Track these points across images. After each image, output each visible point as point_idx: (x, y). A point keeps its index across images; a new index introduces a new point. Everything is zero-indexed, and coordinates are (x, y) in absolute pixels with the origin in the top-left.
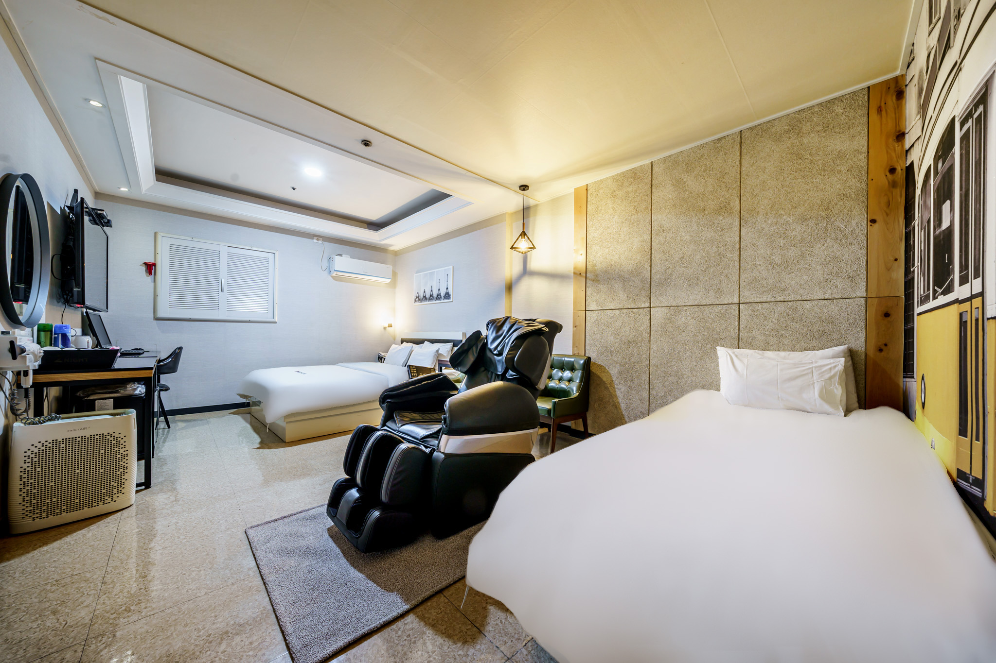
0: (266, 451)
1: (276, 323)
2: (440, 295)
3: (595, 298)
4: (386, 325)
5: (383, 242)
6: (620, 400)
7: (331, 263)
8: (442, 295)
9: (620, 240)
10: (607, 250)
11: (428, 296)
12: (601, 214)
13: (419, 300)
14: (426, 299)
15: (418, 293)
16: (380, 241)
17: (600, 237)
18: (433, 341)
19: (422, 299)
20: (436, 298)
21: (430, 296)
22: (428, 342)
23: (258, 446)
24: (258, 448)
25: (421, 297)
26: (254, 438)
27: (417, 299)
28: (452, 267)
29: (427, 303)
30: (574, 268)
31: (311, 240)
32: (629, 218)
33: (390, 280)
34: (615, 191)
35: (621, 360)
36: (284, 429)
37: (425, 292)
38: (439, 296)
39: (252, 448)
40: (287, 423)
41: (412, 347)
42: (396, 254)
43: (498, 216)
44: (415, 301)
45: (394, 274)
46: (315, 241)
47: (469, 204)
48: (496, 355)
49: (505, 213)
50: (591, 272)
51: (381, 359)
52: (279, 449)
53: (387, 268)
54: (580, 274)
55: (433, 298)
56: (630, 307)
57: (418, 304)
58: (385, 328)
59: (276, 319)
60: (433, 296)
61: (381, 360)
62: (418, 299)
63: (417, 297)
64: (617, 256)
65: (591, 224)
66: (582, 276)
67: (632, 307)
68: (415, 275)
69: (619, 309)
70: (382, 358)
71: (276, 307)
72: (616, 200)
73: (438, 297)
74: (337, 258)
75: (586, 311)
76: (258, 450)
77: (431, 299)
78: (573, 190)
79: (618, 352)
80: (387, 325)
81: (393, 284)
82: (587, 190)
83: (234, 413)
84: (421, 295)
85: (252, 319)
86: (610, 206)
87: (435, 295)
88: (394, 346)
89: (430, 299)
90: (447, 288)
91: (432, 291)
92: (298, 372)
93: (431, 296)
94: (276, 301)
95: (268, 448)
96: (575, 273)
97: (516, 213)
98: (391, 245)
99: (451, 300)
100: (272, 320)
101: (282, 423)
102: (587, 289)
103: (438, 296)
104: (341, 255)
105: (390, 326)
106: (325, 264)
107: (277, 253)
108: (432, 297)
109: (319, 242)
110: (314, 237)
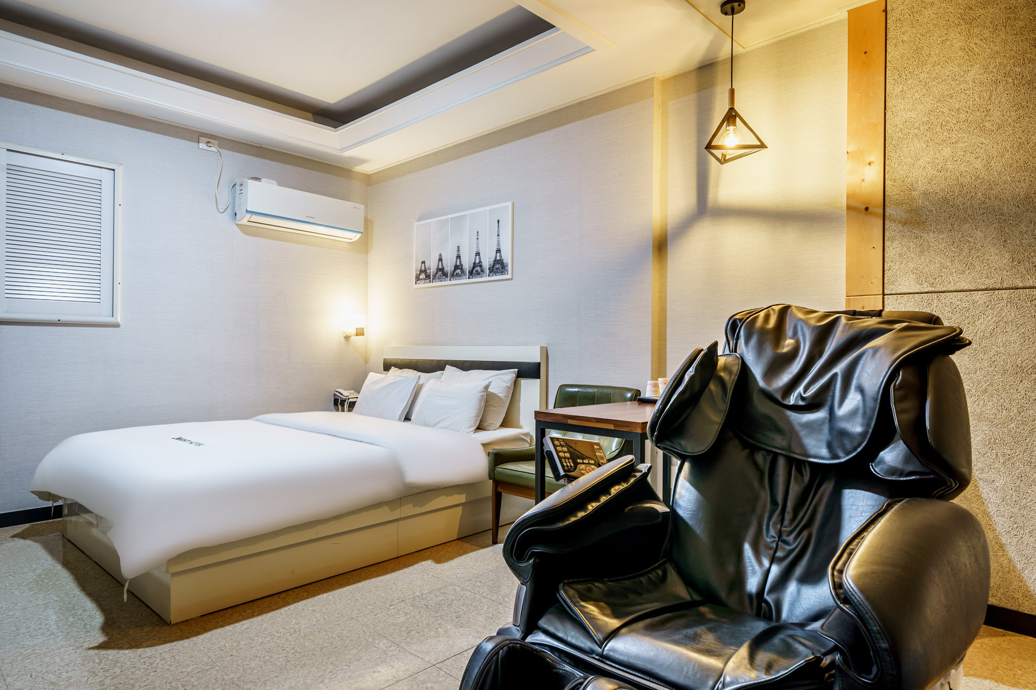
0: (126, 656)
1: (117, 326)
2: (481, 266)
3: (911, 265)
4: (352, 331)
5: (348, 154)
6: (992, 509)
7: (237, 195)
8: (486, 264)
9: (987, 124)
10: (947, 151)
11: (449, 268)
12: (928, 66)
13: (428, 277)
14: (445, 274)
15: (423, 262)
16: (342, 150)
17: (925, 119)
18: (465, 366)
19: (435, 276)
20: (471, 273)
21: (455, 270)
22: (454, 368)
23: (101, 639)
24: (101, 647)
25: (432, 270)
26: (85, 611)
27: (423, 276)
28: (510, 204)
29: (448, 282)
30: (848, 197)
31: (194, 144)
32: (1018, 69)
33: (359, 235)
34: (971, 8)
35: (994, 411)
36: (166, 590)
37: (440, 260)
38: (478, 269)
39: (86, 645)
40: (174, 575)
41: (420, 376)
42: (369, 180)
43: (632, 86)
44: (418, 278)
45: (368, 223)
46: (202, 146)
47: (586, 50)
48: (795, 408)
49: (653, 79)
50: (899, 204)
51: (339, 403)
52: (160, 648)
53: (353, 209)
54: (867, 209)
55: (463, 272)
56: (1021, 285)
57: (422, 285)
58: (347, 338)
59: (119, 318)
60: (462, 269)
61: (343, 406)
62: (424, 274)
63: (421, 271)
64: (978, 164)
65: (898, 89)
66: (874, 214)
67: (1028, 285)
68: (416, 224)
69: (986, 289)
70: (343, 402)
71: (119, 289)
72: (977, 30)
73: (476, 270)
74: (251, 183)
75: (884, 295)
76: (103, 652)
77: (457, 275)
78: (846, 15)
79: (986, 391)
80: (354, 331)
81: (364, 246)
82: (886, 11)
83: (22, 536)
84: (433, 266)
85: (64, 318)
86: (958, 45)
87: (467, 266)
88: (372, 376)
89: (454, 275)
90: (498, 251)
91: (459, 257)
92: (179, 439)
93: (456, 267)
94: (119, 278)
95: (131, 647)
96: (849, 208)
97: (679, 78)
98: (362, 161)
99: (509, 276)
100: (110, 320)
101: (160, 575)
102: (887, 243)
103: (474, 267)
104: (257, 179)
105: (360, 333)
106: (224, 196)
107: (119, 171)
108: (458, 271)
109: (212, 149)
110: (201, 138)
